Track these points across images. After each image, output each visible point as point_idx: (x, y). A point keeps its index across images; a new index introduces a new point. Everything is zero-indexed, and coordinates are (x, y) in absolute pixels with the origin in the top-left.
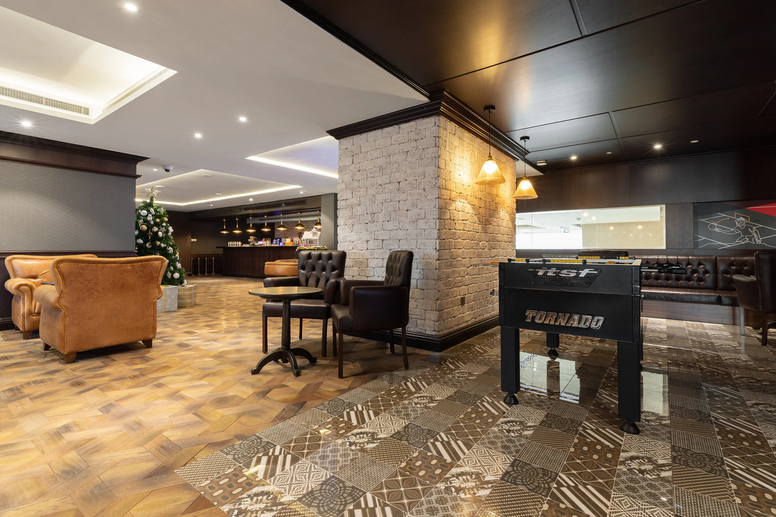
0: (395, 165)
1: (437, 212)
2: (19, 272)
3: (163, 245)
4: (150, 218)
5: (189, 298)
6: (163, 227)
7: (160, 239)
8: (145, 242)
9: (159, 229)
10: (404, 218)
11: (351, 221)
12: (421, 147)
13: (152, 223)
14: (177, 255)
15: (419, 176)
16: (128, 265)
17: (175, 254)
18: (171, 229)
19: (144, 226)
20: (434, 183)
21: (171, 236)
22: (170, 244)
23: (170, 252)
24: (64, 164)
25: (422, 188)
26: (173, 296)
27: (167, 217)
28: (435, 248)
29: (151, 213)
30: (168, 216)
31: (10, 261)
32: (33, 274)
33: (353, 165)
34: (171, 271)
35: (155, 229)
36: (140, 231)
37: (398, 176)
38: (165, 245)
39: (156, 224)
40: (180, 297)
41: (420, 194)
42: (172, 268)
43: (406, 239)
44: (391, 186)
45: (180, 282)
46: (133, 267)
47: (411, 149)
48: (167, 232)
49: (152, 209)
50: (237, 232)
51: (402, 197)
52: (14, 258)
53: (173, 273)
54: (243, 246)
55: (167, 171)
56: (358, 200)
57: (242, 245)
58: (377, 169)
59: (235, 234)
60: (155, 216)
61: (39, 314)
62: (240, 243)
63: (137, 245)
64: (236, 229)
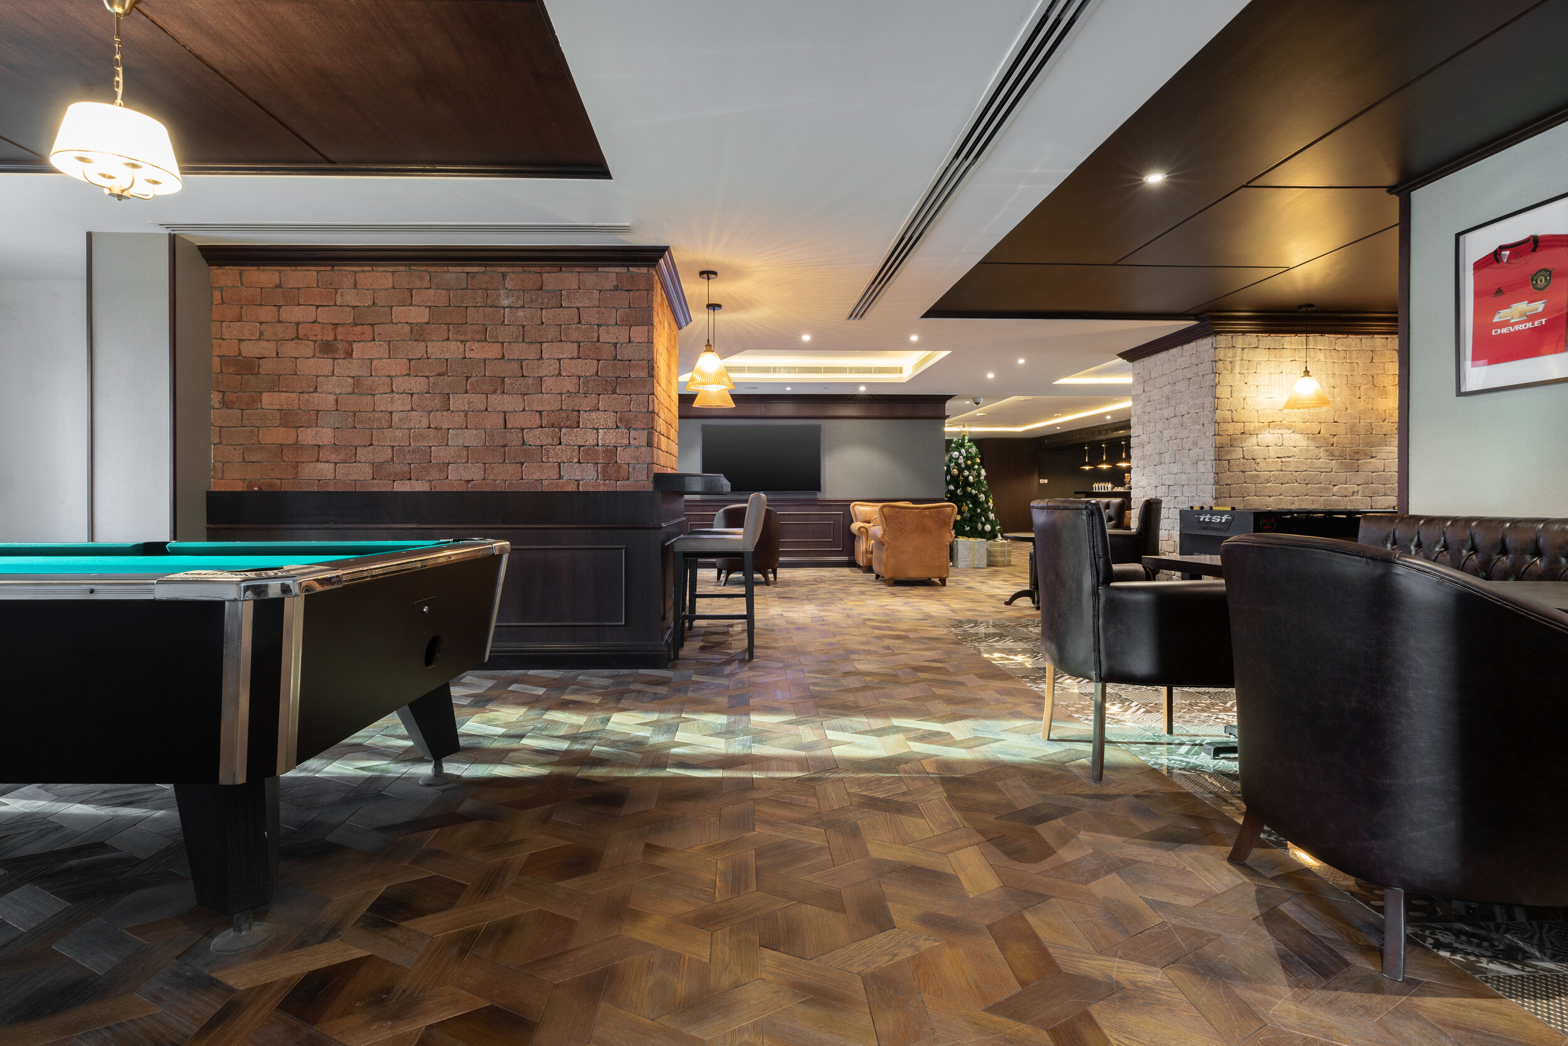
0: (1180, 394)
1: (1213, 452)
2: (859, 517)
3: (974, 492)
4: (961, 461)
5: (1001, 556)
6: (974, 470)
7: (971, 485)
8: (956, 488)
9: (970, 472)
10: (1186, 459)
11: (1142, 463)
12: (1201, 374)
13: (963, 466)
14: (991, 504)
15: (1199, 409)
16: (927, 510)
17: (987, 502)
18: (983, 472)
19: (955, 470)
20: (1211, 418)
21: (984, 480)
22: (982, 491)
23: (981, 500)
24: (887, 415)
25: (1201, 423)
26: (982, 551)
27: (980, 458)
28: (1211, 494)
29: (962, 455)
30: (980, 456)
31: (853, 507)
32: (868, 519)
33: (1144, 394)
34: (982, 523)
35: (966, 473)
36: (952, 476)
37: (1182, 409)
38: (977, 492)
39: (968, 468)
40: (990, 554)
41: (1200, 431)
42: (983, 519)
43: (1188, 484)
44: (1176, 421)
45: (992, 536)
46: (930, 512)
47: (1192, 375)
48: (979, 475)
49: (963, 450)
50: (1104, 467)
51: (1184, 433)
52: (856, 505)
53: (984, 524)
54: (1114, 490)
55: (977, 404)
56: (1148, 436)
57: (1113, 488)
58: (1164, 399)
59: (1101, 470)
60: (967, 458)
61: (872, 552)
62: (1110, 485)
63: (949, 491)
64: (1102, 462)
